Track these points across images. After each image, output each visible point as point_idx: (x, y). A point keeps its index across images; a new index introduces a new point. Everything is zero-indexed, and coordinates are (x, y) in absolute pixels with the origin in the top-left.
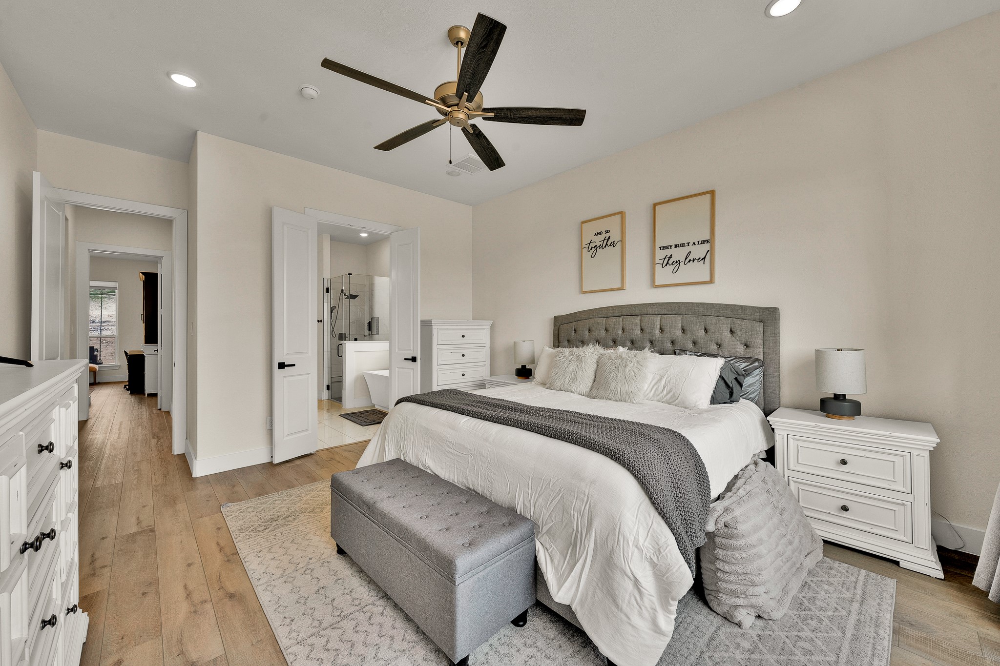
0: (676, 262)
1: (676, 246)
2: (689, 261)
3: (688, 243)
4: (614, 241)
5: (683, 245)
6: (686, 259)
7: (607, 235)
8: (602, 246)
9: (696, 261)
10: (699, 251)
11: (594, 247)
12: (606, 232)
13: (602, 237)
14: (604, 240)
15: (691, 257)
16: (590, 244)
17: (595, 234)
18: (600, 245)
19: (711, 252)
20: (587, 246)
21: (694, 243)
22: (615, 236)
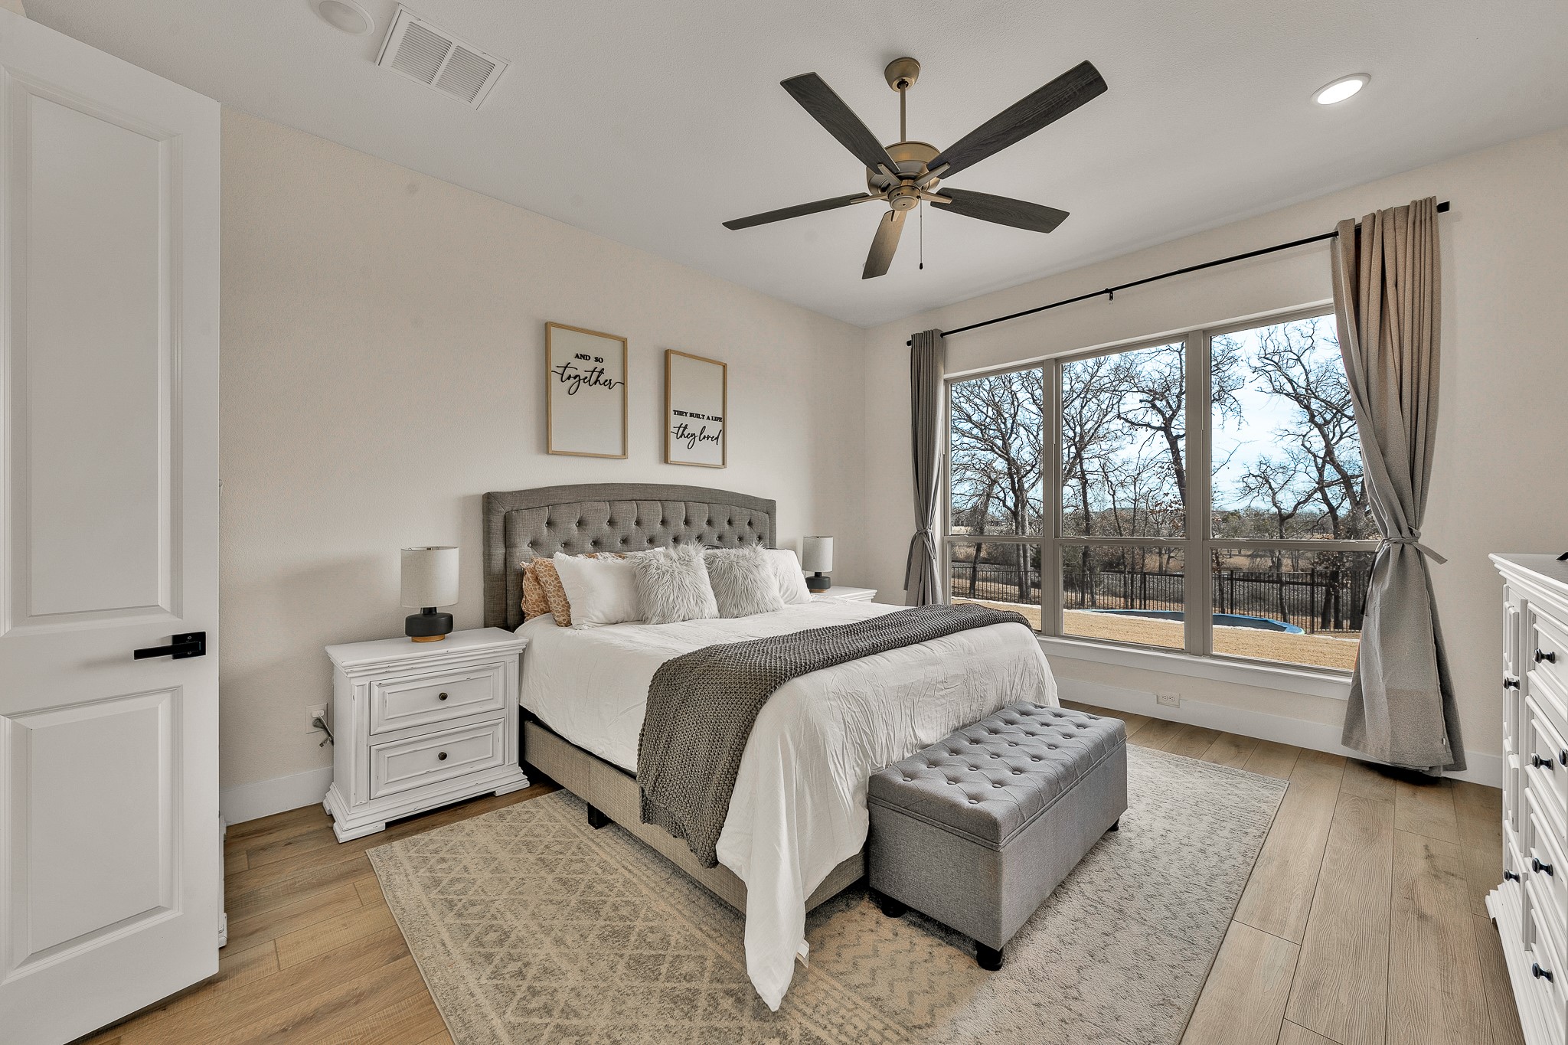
0: (692, 436)
1: (692, 415)
2: (704, 438)
3: (703, 416)
4: (610, 380)
5: (698, 416)
6: (701, 434)
7: (599, 366)
8: (589, 381)
9: (710, 439)
10: (714, 428)
11: (575, 378)
12: (597, 360)
13: (591, 365)
14: (593, 372)
15: (705, 433)
16: (566, 367)
17: (577, 356)
18: (586, 378)
19: (723, 431)
20: (560, 370)
21: (708, 418)
22: (612, 373)
